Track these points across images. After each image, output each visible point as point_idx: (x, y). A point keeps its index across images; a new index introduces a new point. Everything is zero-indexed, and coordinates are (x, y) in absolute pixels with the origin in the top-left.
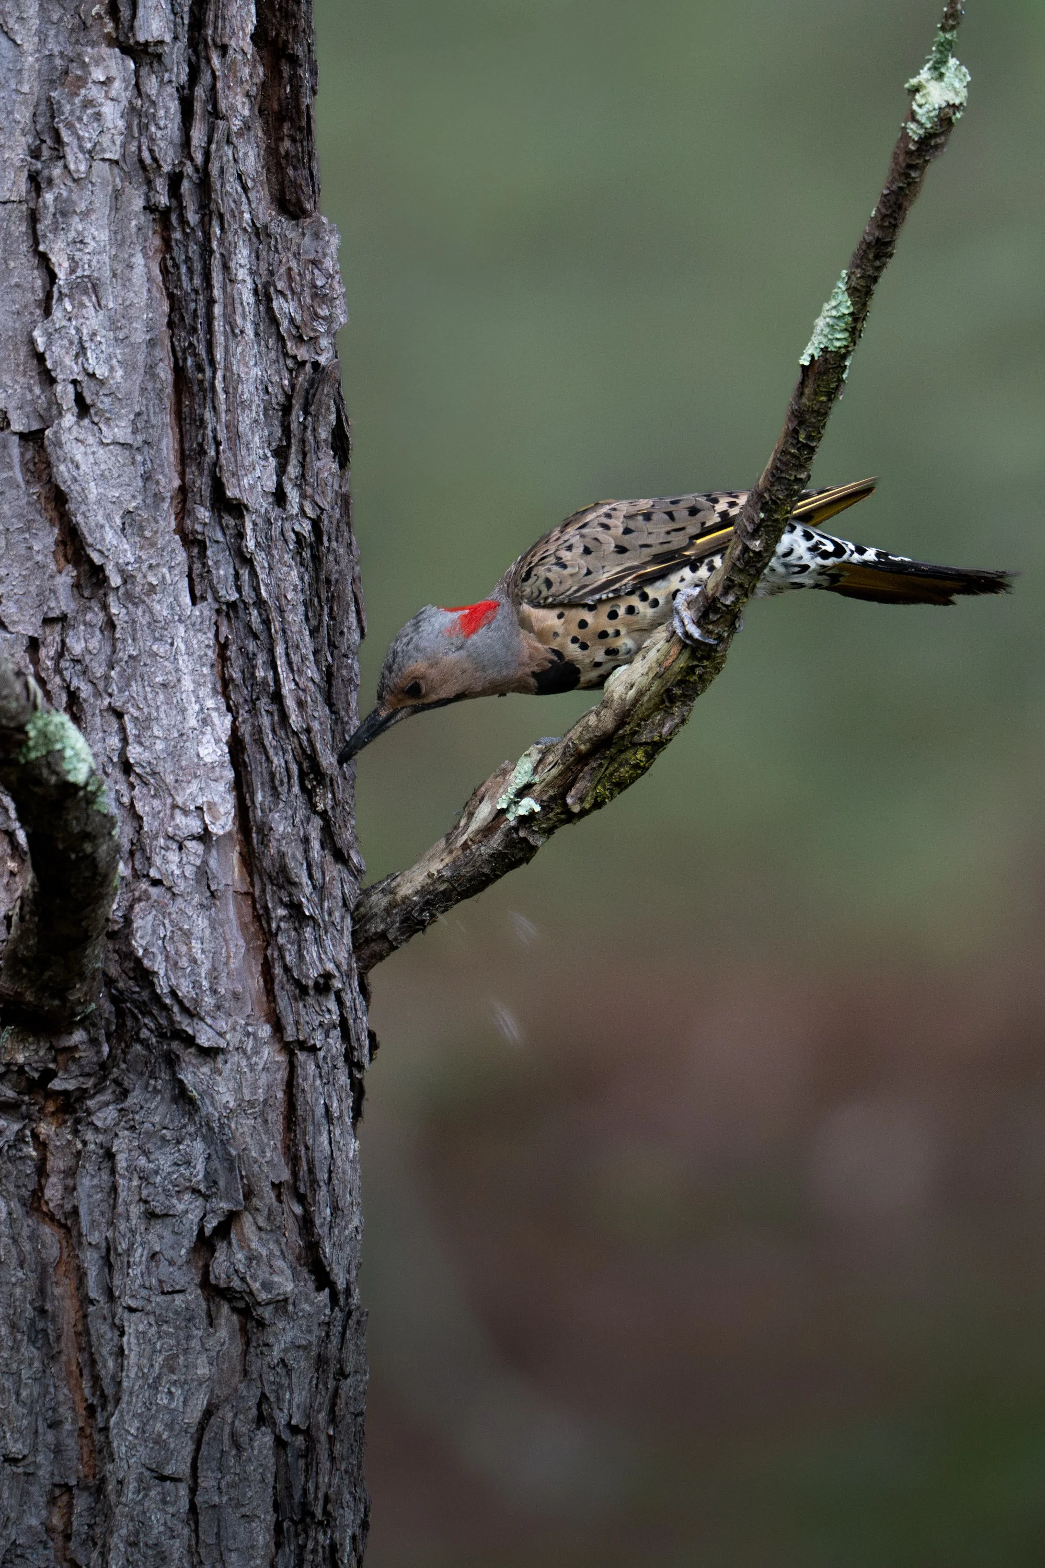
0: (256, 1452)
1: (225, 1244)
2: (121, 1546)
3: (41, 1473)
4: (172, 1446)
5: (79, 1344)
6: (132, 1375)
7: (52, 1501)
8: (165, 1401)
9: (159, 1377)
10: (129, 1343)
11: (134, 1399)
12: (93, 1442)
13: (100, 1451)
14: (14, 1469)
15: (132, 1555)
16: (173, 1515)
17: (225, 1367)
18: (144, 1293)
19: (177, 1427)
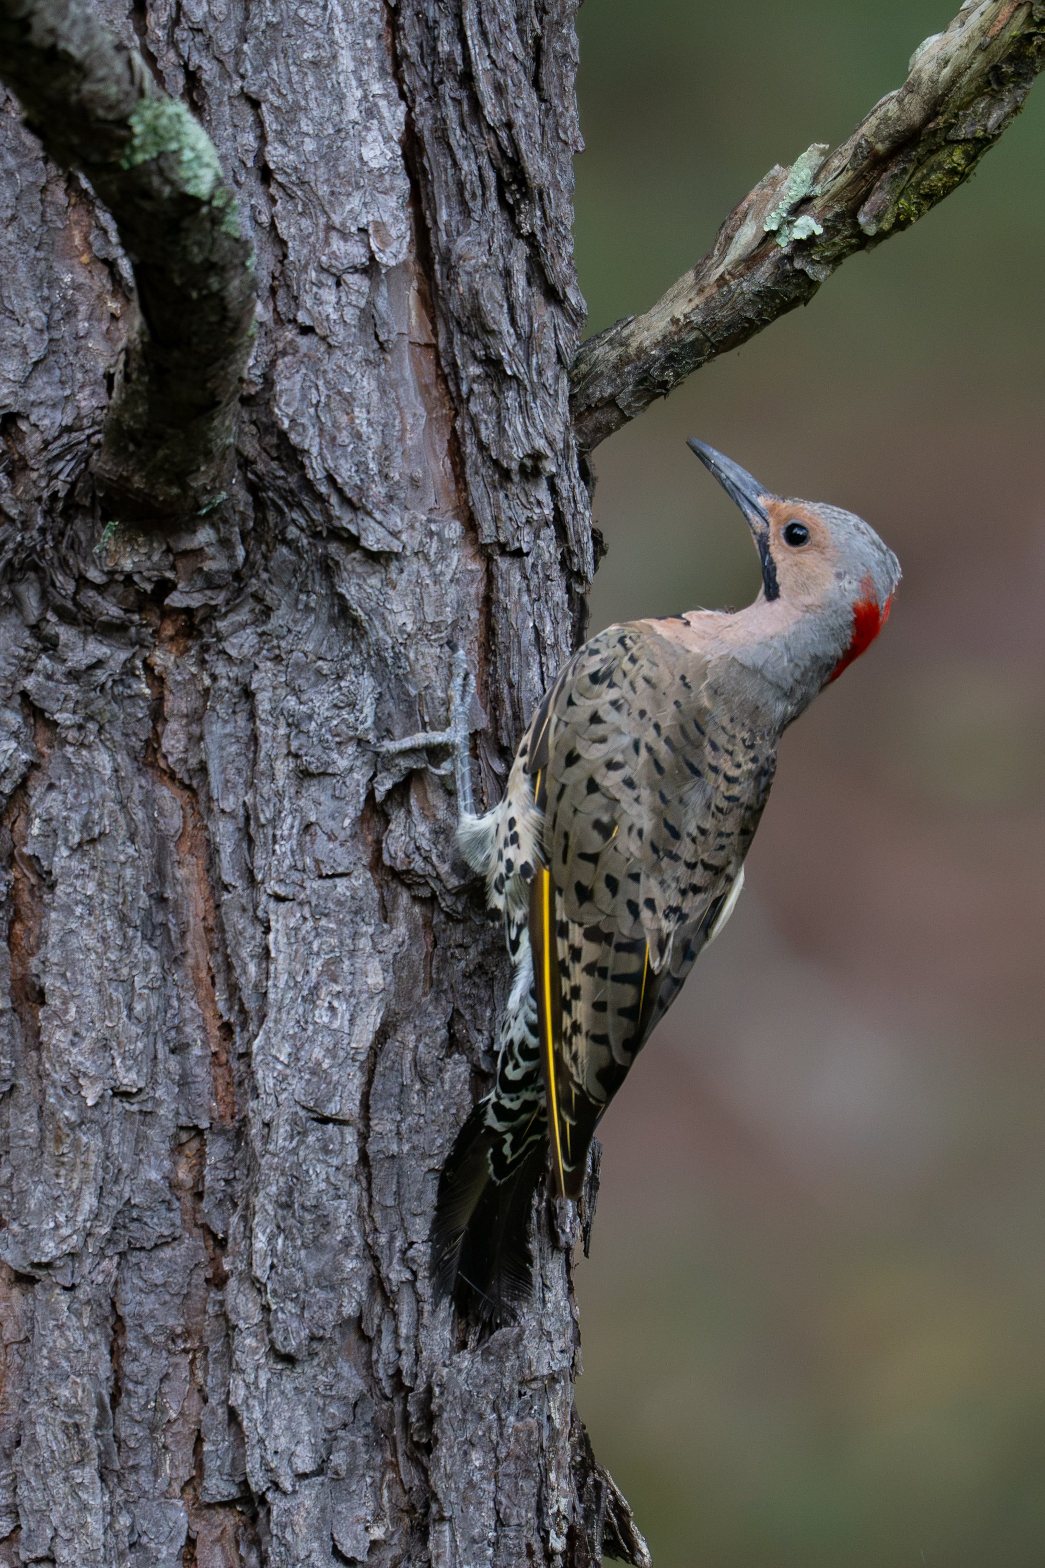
0: (447, 1087)
1: (402, 814)
2: (270, 1208)
3: (162, 1112)
4: (335, 1078)
5: (210, 942)
6: (281, 984)
7: (178, 1148)
8: (326, 1019)
9: (316, 987)
10: (276, 942)
11: (284, 1016)
12: (230, 1071)
13: (240, 1084)
14: (127, 1106)
15: (284, 1218)
16: (338, 1169)
17: (404, 974)
18: (296, 876)
19: (342, 1054)
